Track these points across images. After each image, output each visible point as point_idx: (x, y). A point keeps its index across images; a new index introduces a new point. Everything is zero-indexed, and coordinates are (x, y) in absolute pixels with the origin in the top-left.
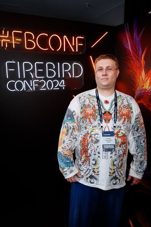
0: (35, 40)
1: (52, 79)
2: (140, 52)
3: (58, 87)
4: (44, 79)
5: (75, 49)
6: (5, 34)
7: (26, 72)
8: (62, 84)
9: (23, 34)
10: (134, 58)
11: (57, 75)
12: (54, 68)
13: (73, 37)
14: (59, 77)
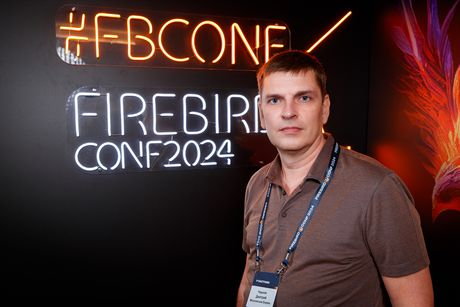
0: (154, 37)
1: (198, 138)
3: (215, 158)
4: (175, 138)
5: (261, 57)
6: (77, 22)
7: (127, 120)
8: (225, 151)
9: (123, 21)
10: (429, 81)
11: (212, 126)
12: (204, 108)
13: (258, 27)
14: (217, 132)
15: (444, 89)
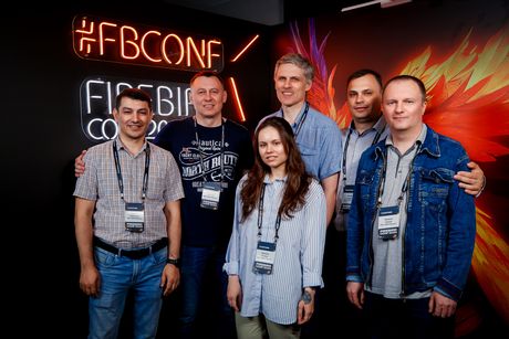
0: (138, 42)
1: (168, 119)
2: (325, 73)
5: (206, 63)
9: (118, 29)
11: (176, 110)
12: (171, 96)
13: (203, 41)
14: (180, 114)
15: (323, 88)
